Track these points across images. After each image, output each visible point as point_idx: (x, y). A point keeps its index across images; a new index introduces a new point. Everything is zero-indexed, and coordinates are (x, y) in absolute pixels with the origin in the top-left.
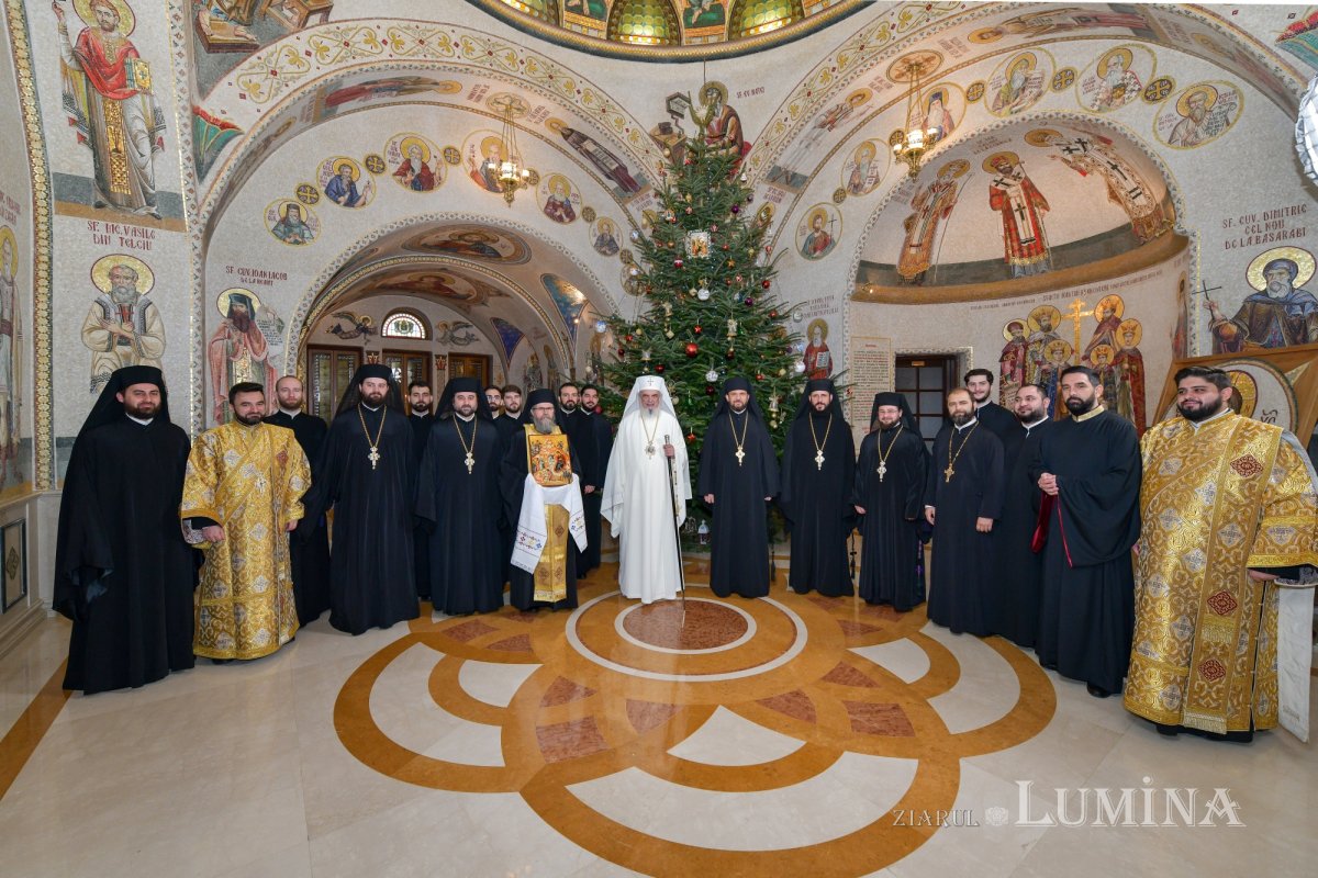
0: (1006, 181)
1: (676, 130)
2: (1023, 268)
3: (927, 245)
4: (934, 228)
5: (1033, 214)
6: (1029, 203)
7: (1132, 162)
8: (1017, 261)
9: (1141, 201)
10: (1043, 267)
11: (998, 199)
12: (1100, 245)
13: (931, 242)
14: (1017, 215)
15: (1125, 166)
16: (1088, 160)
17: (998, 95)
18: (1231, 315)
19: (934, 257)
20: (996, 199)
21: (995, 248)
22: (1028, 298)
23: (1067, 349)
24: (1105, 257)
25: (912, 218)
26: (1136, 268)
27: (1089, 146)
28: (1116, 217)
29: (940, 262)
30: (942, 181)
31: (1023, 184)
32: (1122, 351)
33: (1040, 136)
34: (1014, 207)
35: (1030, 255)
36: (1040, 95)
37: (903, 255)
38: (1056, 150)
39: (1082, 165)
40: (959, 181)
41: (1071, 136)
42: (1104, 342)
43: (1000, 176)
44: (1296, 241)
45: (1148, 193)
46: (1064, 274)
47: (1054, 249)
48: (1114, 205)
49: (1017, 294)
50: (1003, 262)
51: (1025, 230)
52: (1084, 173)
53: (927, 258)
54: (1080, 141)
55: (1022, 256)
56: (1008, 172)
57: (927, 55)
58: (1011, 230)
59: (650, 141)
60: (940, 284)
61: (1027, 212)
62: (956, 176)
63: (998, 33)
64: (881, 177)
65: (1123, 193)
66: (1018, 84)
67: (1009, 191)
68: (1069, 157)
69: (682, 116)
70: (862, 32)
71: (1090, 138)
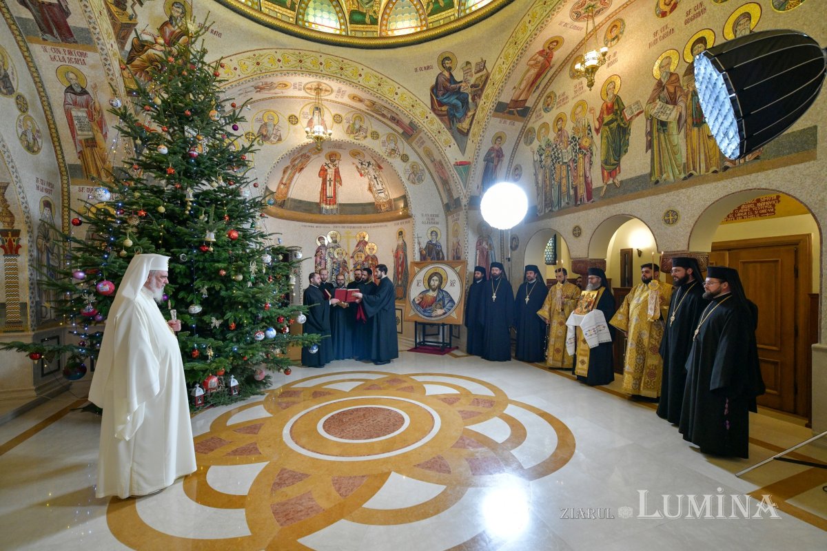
0: (330, 165)
1: (129, 11)
2: (327, 210)
3: (287, 185)
4: (293, 177)
5: (335, 185)
6: (335, 179)
7: (385, 180)
8: (324, 206)
9: (382, 195)
10: (335, 212)
11: (323, 172)
12: (360, 208)
13: (290, 184)
14: (328, 183)
15: (381, 179)
16: (366, 171)
17: (349, 127)
18: (424, 247)
19: (290, 193)
20: (322, 172)
21: (315, 197)
22: (327, 225)
23: (344, 253)
24: (361, 214)
25: (287, 168)
26: (375, 222)
27: (371, 166)
28: (368, 198)
29: (292, 197)
30: (308, 154)
31: (335, 169)
32: (368, 256)
33: (355, 154)
34: (328, 179)
35: (330, 204)
36: (366, 137)
37: (278, 188)
38: (357, 161)
39: (363, 172)
40: (313, 157)
41: (368, 159)
42: (360, 251)
43: (328, 162)
44: (437, 226)
45: (386, 193)
46: (343, 217)
47: (340, 204)
48: (369, 193)
49: (323, 222)
50: (318, 204)
51: (329, 192)
52: (361, 175)
53: (287, 193)
54: (369, 163)
55: (326, 204)
56: (332, 161)
57: (329, 88)
58: (324, 189)
59: (104, 6)
60: (290, 209)
61: (332, 183)
62: (313, 154)
63: (361, 101)
64: (283, 138)
65: (375, 189)
66: (357, 127)
67: (328, 170)
68: (360, 167)
69: (141, 4)
70: (301, 51)
71: (375, 163)
